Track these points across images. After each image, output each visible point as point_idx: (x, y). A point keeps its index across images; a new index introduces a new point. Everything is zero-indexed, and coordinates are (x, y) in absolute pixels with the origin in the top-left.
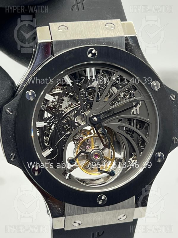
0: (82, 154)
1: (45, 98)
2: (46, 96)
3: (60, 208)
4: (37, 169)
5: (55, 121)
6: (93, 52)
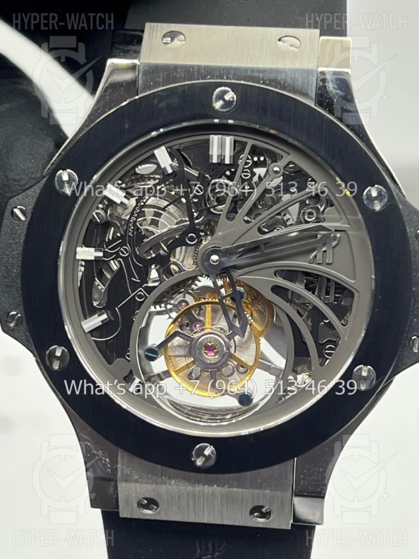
3: (108, 460)
4: (58, 354)
5: (122, 252)
6: (227, 97)
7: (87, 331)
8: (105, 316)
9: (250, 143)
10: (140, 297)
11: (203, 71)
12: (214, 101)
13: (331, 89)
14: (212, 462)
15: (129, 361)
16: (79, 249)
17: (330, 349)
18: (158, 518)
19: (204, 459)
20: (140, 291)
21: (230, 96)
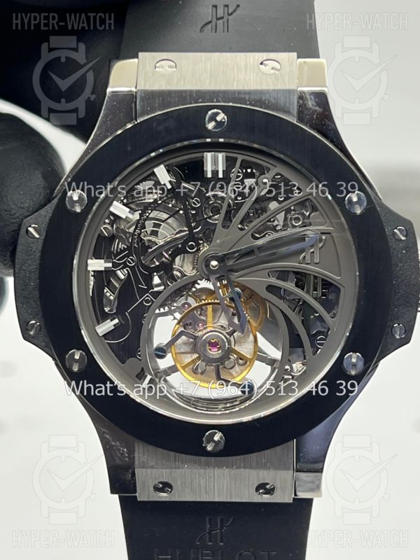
0: (184, 338)
1: (112, 209)
2: (113, 206)
3: (125, 450)
4: (77, 357)
5: (129, 261)
6: (219, 118)
7: (101, 335)
8: (116, 321)
9: (240, 158)
10: (147, 301)
11: (195, 95)
12: (207, 122)
13: (311, 106)
14: (221, 447)
15: (140, 360)
16: (90, 261)
17: (321, 339)
18: (173, 499)
19: (214, 444)
20: (148, 296)
21: (221, 117)
